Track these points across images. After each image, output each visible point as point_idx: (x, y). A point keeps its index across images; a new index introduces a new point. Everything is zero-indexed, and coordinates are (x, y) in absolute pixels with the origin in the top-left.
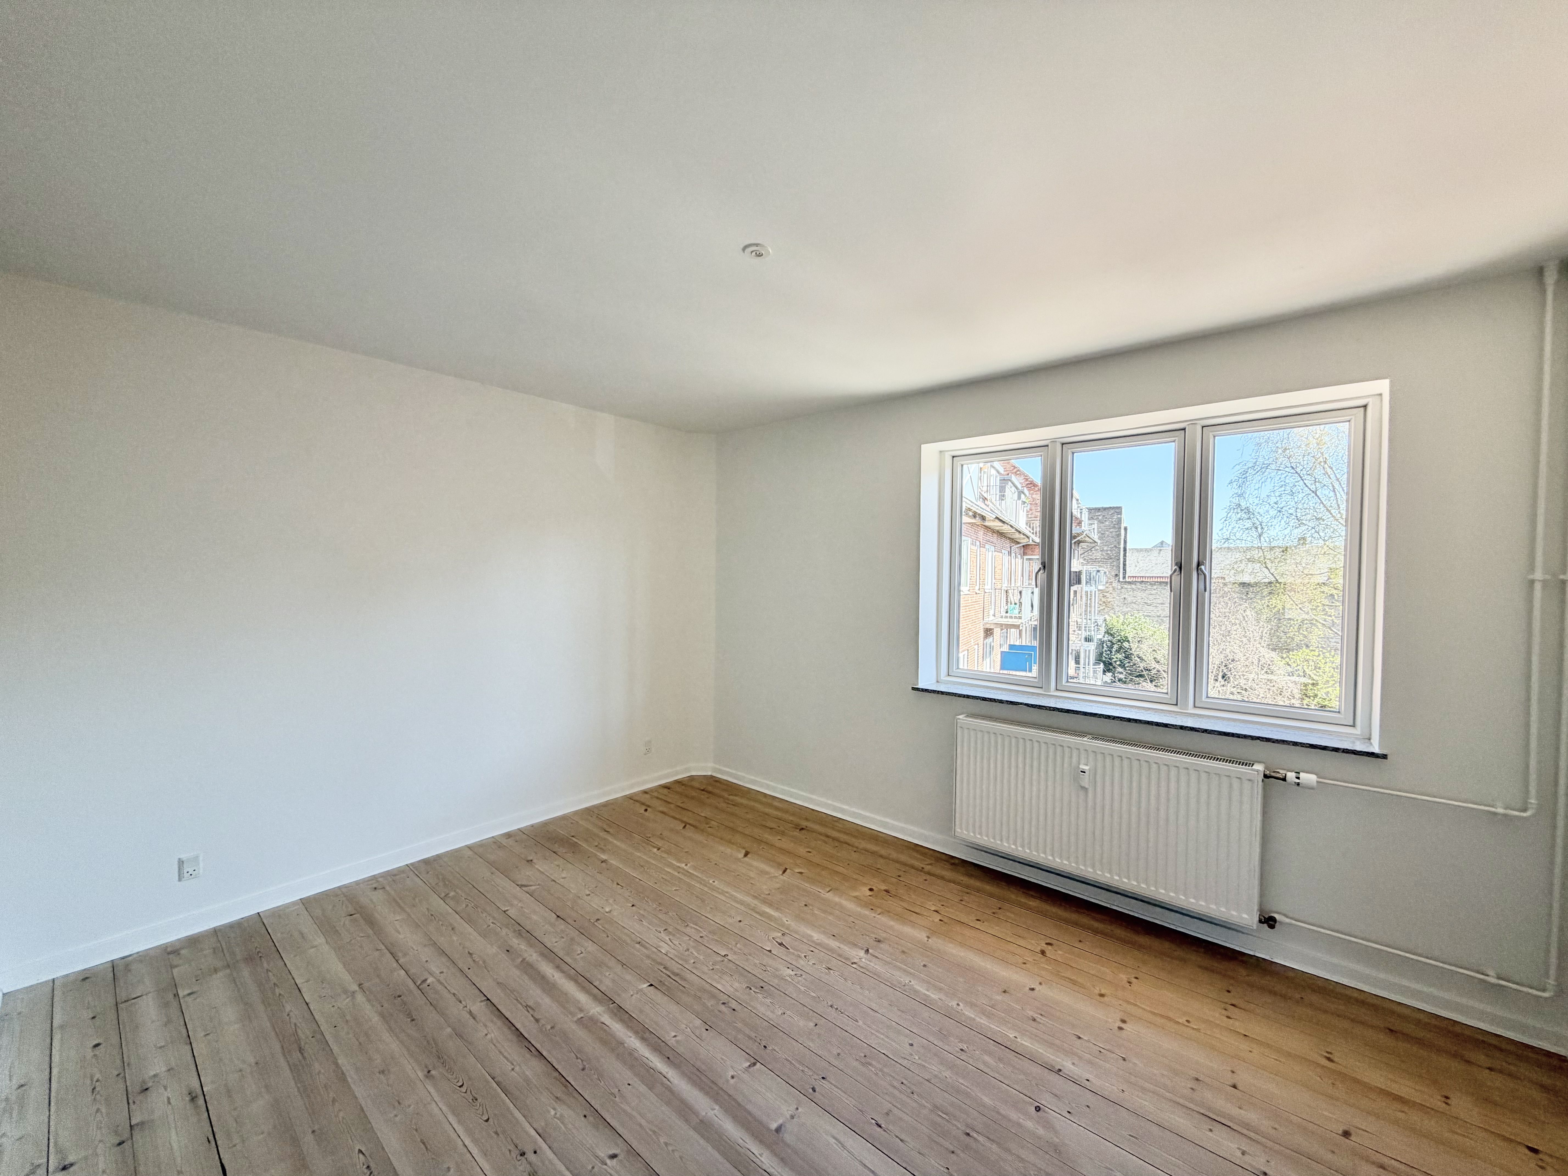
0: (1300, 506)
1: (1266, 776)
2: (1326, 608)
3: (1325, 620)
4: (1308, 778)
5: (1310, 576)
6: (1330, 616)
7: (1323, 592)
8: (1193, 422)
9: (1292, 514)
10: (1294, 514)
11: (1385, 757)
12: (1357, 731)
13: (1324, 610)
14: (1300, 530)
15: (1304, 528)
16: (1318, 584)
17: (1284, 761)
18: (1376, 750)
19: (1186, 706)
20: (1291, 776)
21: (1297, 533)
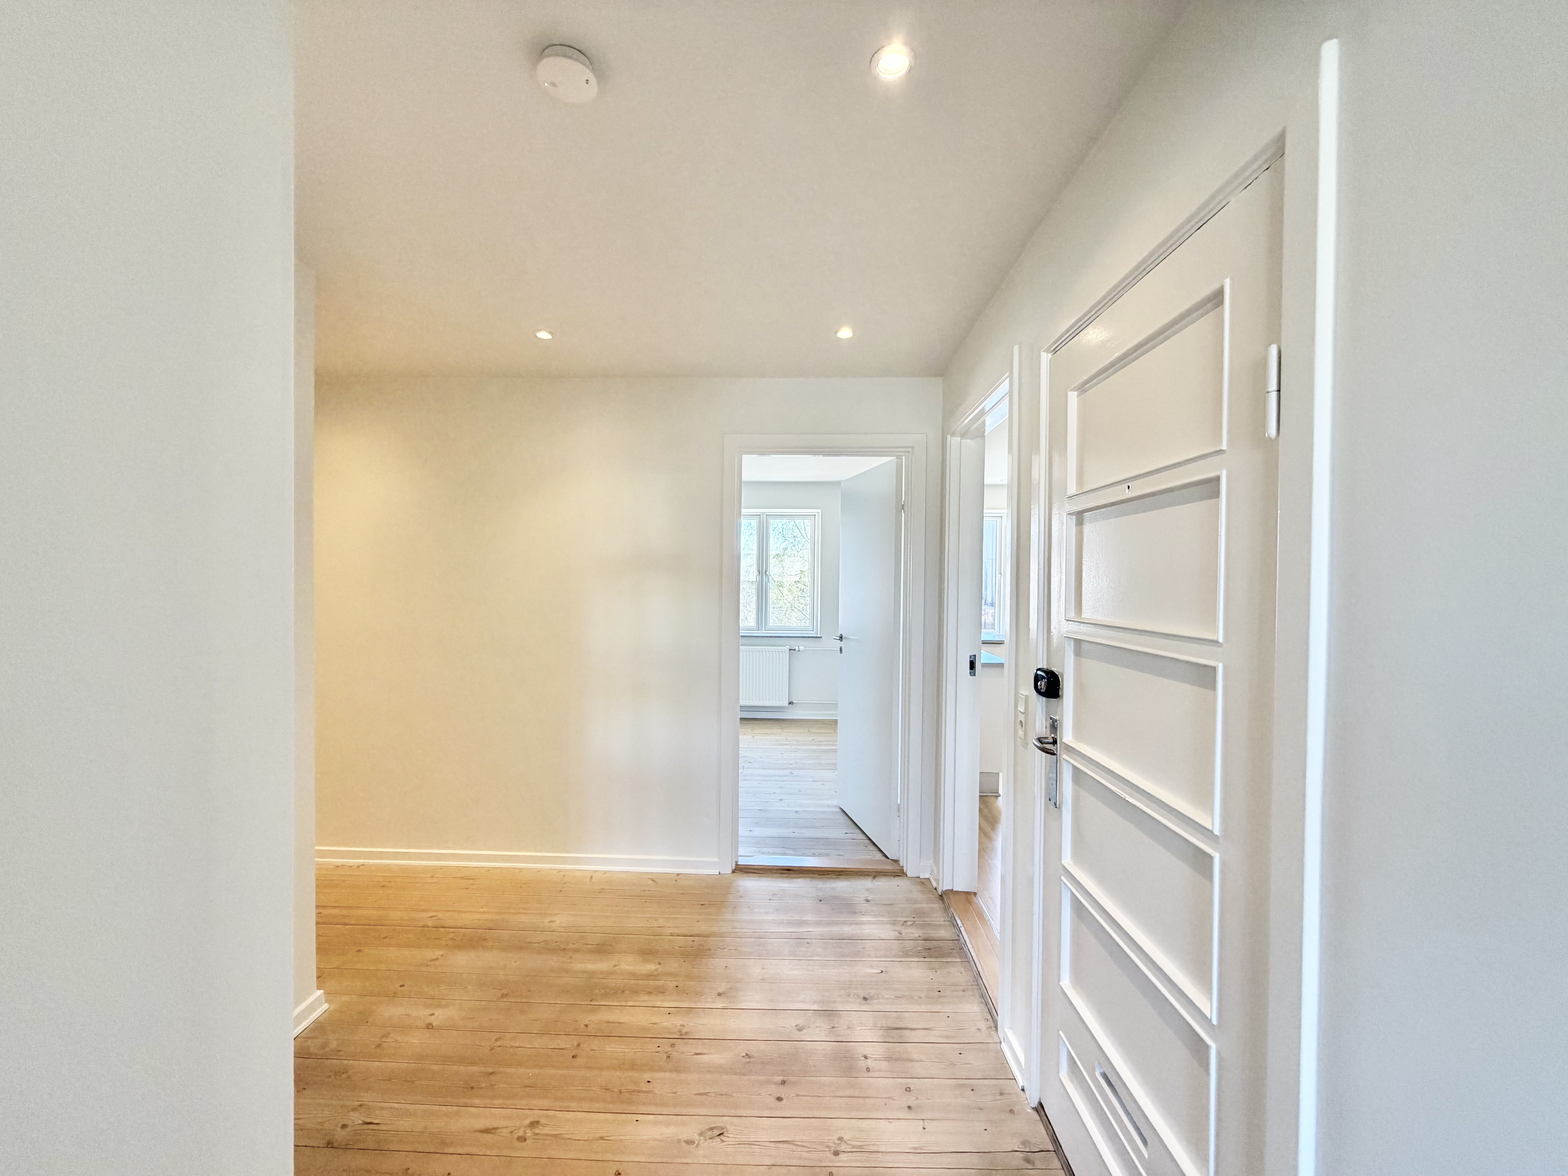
0: (785, 527)
1: (790, 650)
2: (800, 598)
3: (799, 607)
4: (802, 648)
5: (791, 576)
6: (801, 604)
7: (798, 587)
8: (763, 513)
9: (780, 533)
10: (782, 533)
11: (821, 637)
12: (814, 632)
13: (798, 600)
14: (785, 543)
15: (787, 542)
16: (795, 582)
17: (794, 643)
18: (819, 636)
19: (762, 630)
20: (797, 648)
21: (784, 545)
